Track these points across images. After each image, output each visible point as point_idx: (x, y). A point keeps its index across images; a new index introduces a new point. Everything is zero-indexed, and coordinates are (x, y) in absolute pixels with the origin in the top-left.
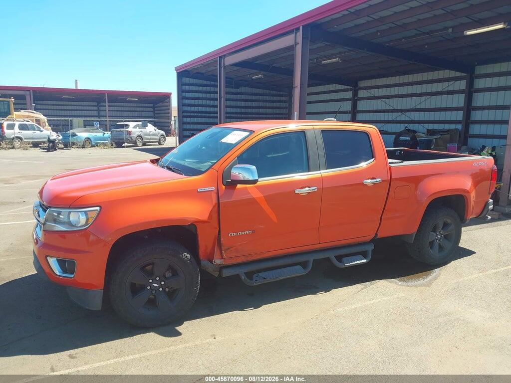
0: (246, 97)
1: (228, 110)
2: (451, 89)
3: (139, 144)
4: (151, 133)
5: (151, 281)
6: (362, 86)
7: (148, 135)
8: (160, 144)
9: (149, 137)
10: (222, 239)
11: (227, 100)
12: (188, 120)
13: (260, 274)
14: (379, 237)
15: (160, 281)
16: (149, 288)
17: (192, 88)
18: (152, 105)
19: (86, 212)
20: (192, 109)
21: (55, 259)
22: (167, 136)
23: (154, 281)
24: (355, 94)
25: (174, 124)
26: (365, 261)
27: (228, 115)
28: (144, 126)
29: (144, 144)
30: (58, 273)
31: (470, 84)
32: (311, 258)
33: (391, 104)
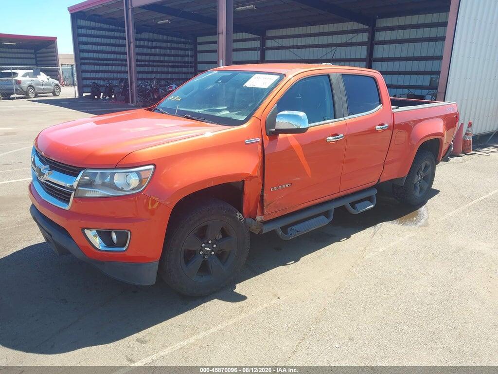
0: (149, 44)
1: (139, 57)
2: (354, 40)
3: (31, 95)
4: (44, 83)
5: (203, 245)
6: (269, 36)
7: (41, 85)
8: (55, 95)
9: (42, 87)
10: (265, 195)
11: (137, 46)
12: (87, 67)
13: (293, 228)
14: (381, 181)
15: (212, 244)
16: (201, 252)
17: (89, 32)
18: (33, 51)
19: (138, 173)
20: (91, 55)
21: (94, 232)
22: (63, 85)
23: (207, 244)
24: (263, 44)
25: (61, 73)
26: (373, 206)
27: (139, 63)
28: (36, 74)
29: (36, 96)
30: (100, 248)
31: (372, 37)
32: (332, 207)
33: (299, 55)
